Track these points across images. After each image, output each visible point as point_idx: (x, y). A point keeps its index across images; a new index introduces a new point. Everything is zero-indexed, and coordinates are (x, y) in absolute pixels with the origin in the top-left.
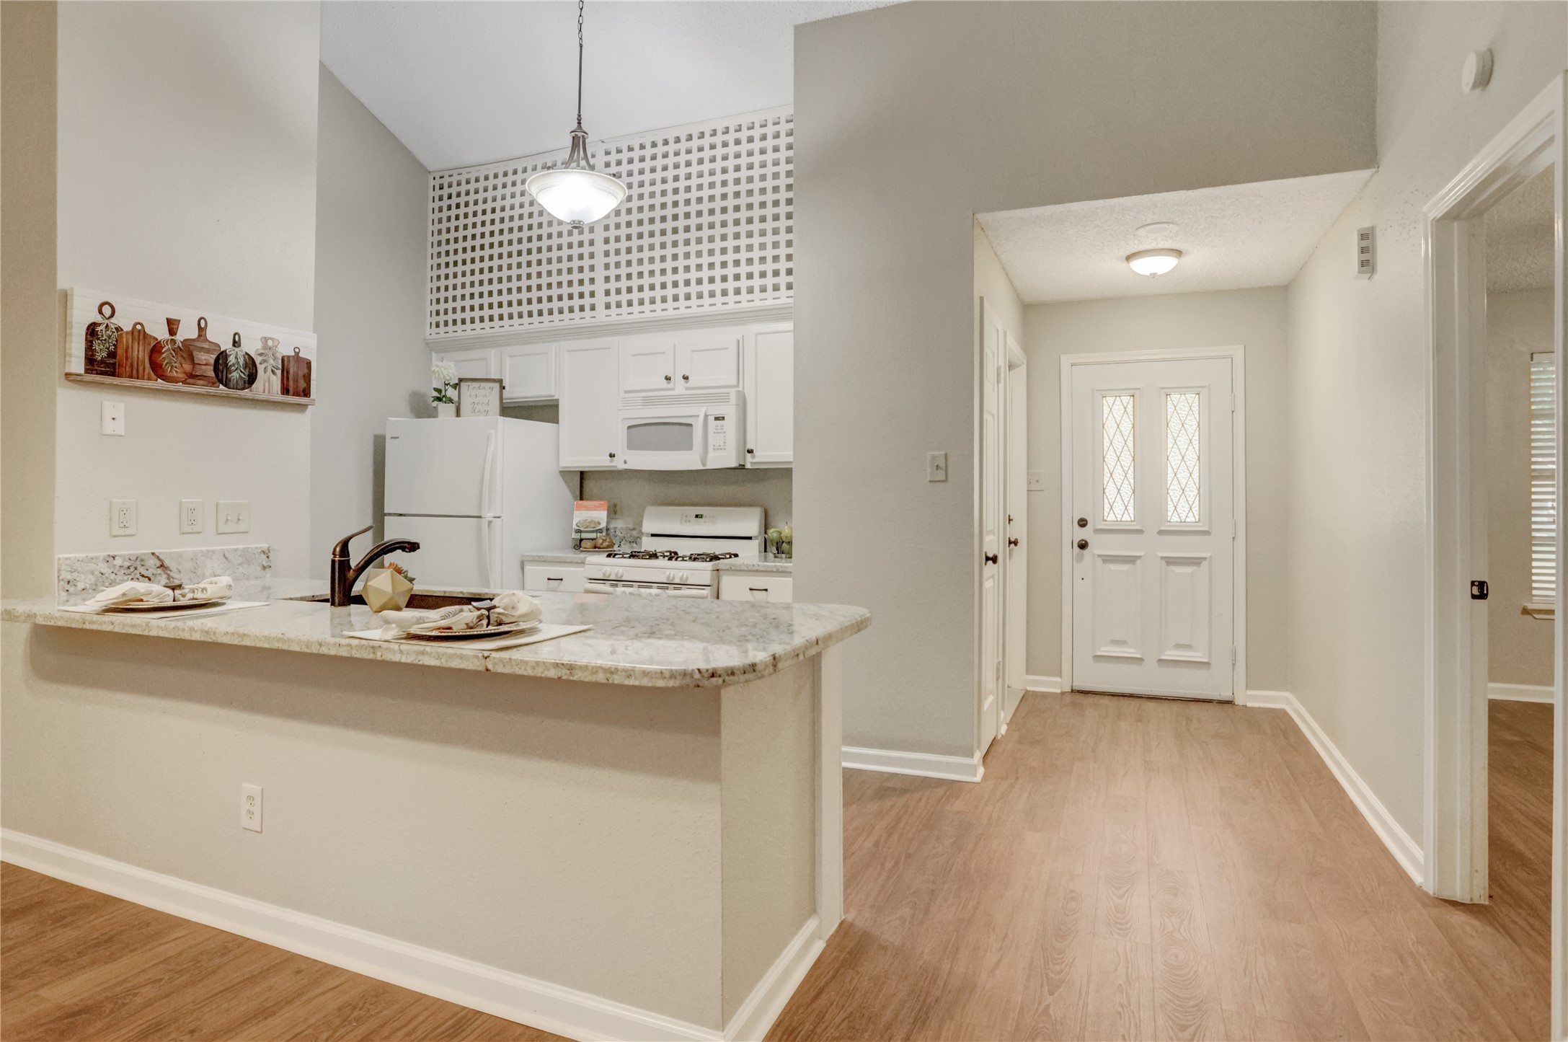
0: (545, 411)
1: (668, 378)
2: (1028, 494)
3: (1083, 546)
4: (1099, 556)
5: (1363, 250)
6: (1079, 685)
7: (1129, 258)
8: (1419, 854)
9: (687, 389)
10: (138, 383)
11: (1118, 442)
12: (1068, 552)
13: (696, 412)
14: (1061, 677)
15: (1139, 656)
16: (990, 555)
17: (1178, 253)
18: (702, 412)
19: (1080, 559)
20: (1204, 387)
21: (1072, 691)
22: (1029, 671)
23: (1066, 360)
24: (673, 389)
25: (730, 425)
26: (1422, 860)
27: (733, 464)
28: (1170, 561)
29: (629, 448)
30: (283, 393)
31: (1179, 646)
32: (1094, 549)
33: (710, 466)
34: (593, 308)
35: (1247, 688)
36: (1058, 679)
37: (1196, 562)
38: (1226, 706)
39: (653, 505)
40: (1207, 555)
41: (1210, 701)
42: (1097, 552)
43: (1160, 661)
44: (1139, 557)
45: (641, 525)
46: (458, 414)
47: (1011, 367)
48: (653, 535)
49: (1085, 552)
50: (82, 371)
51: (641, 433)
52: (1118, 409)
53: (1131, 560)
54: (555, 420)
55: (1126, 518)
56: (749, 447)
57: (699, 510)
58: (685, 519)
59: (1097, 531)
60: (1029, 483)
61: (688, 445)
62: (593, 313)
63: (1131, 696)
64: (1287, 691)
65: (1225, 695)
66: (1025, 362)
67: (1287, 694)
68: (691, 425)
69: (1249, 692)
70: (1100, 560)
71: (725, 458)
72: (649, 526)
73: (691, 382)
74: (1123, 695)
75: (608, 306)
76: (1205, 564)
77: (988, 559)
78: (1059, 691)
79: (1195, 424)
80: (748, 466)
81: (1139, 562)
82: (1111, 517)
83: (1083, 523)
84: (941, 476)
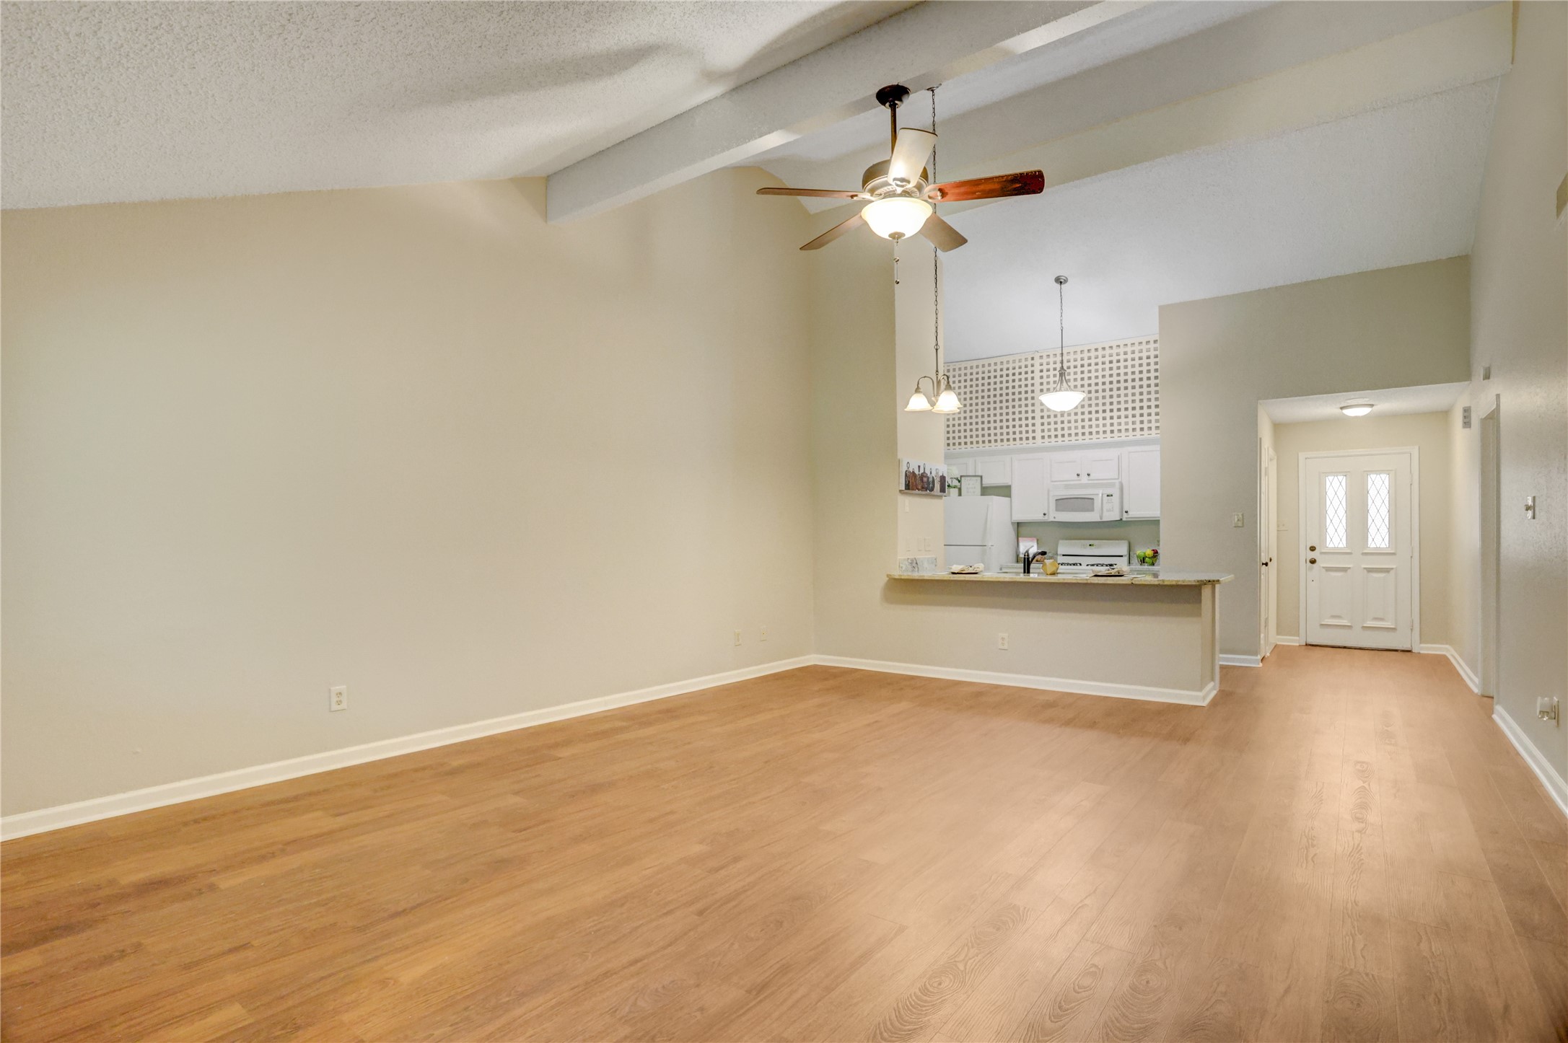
0: (1005, 491)
1: (1078, 475)
2: (1278, 534)
3: (1313, 562)
4: (1324, 567)
5: (1465, 417)
6: (1311, 641)
7: (1342, 408)
8: (1476, 680)
9: (1089, 480)
10: (913, 492)
11: (1336, 502)
12: (1304, 566)
13: (1098, 494)
14: (1299, 636)
15: (1349, 624)
16: (1264, 562)
17: (1372, 406)
18: (1100, 492)
19: (1311, 569)
20: (1391, 470)
21: (1306, 645)
22: (1278, 633)
23: (1302, 456)
24: (1080, 480)
25: (1116, 498)
26: (1477, 683)
27: (1118, 519)
28: (1370, 570)
29: (1057, 510)
30: (941, 492)
31: (1376, 619)
32: (1320, 563)
33: (1104, 520)
34: (1034, 438)
35: (1420, 643)
36: (1298, 638)
37: (1387, 571)
38: (1409, 654)
39: (1063, 539)
40: (1394, 567)
41: (1396, 651)
42: (1322, 565)
43: (1363, 627)
44: (1349, 568)
45: (1057, 552)
46: (960, 494)
47: (1271, 460)
48: (1063, 555)
49: (1314, 565)
50: (904, 489)
51: (1062, 503)
52: (1336, 483)
53: (1345, 570)
54: (1009, 496)
55: (1341, 546)
56: (1125, 509)
57: (1091, 542)
58: (1084, 546)
59: (1322, 553)
60: (1278, 526)
61: (1092, 510)
62: (1034, 441)
63: (1345, 647)
64: (1447, 644)
65: (1406, 647)
66: (1276, 457)
67: (1447, 646)
68: (1093, 499)
69: (1422, 645)
70: (1324, 570)
71: (1113, 515)
72: (1061, 550)
73: (1091, 477)
74: (1339, 647)
75: (1043, 437)
76: (1392, 573)
77: (1263, 564)
78: (1298, 644)
79: (1386, 491)
80: (1124, 519)
81: (1349, 570)
82: (1331, 545)
83: (1313, 549)
84: (1240, 524)
